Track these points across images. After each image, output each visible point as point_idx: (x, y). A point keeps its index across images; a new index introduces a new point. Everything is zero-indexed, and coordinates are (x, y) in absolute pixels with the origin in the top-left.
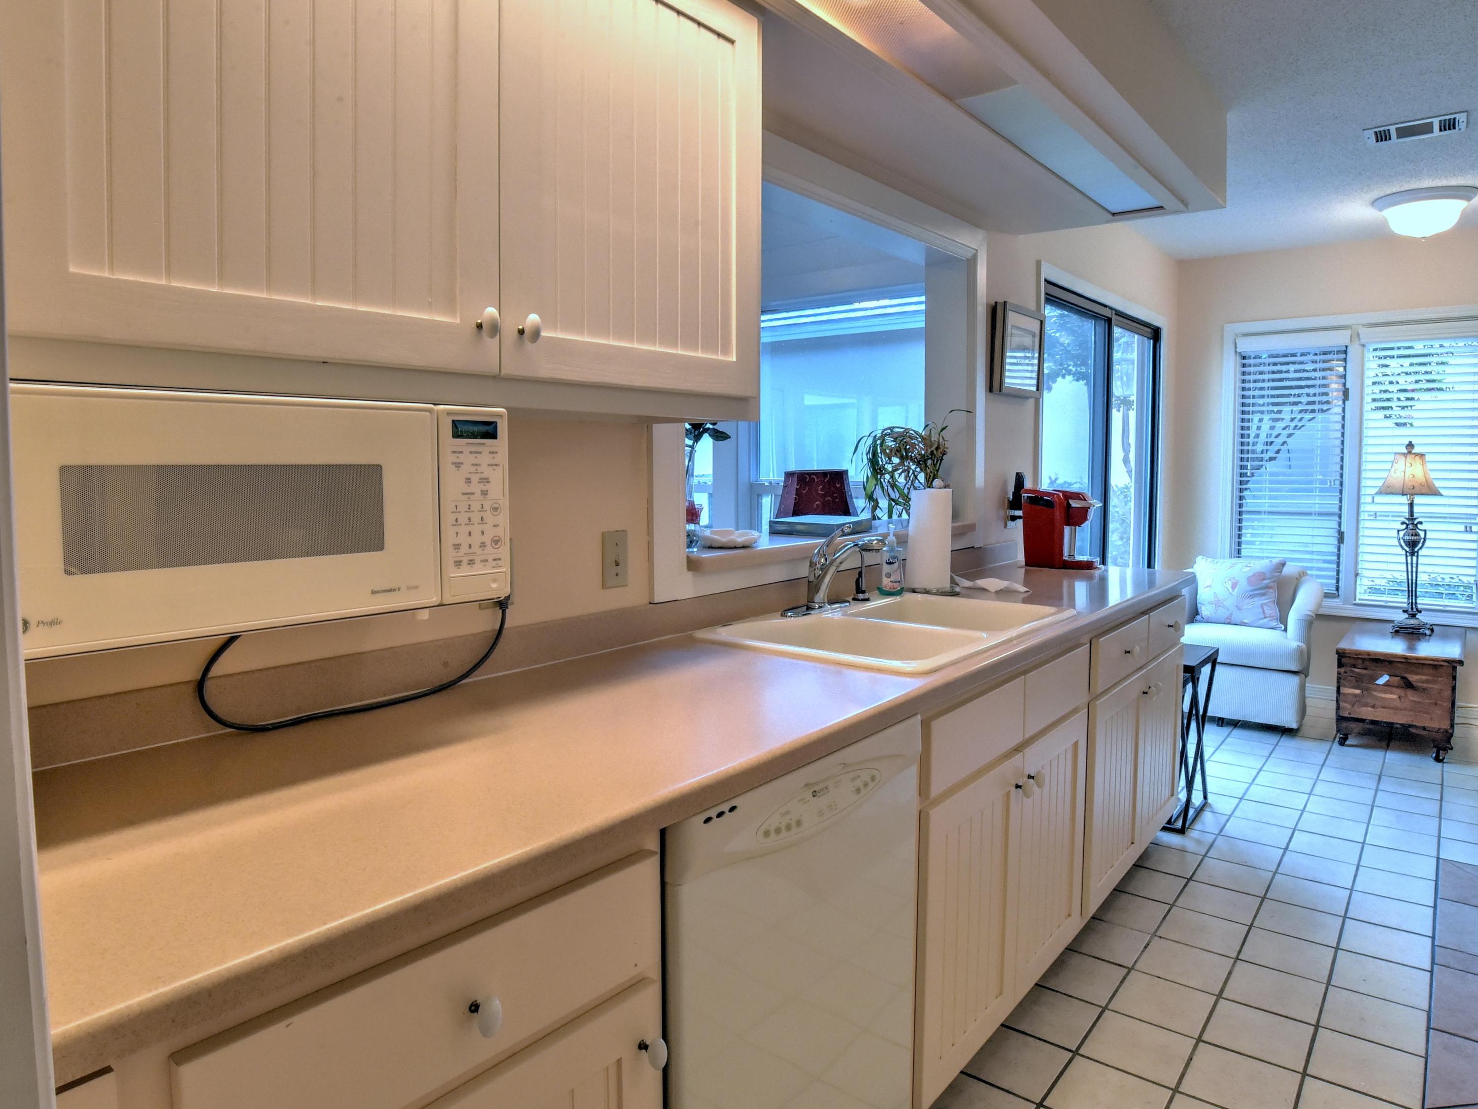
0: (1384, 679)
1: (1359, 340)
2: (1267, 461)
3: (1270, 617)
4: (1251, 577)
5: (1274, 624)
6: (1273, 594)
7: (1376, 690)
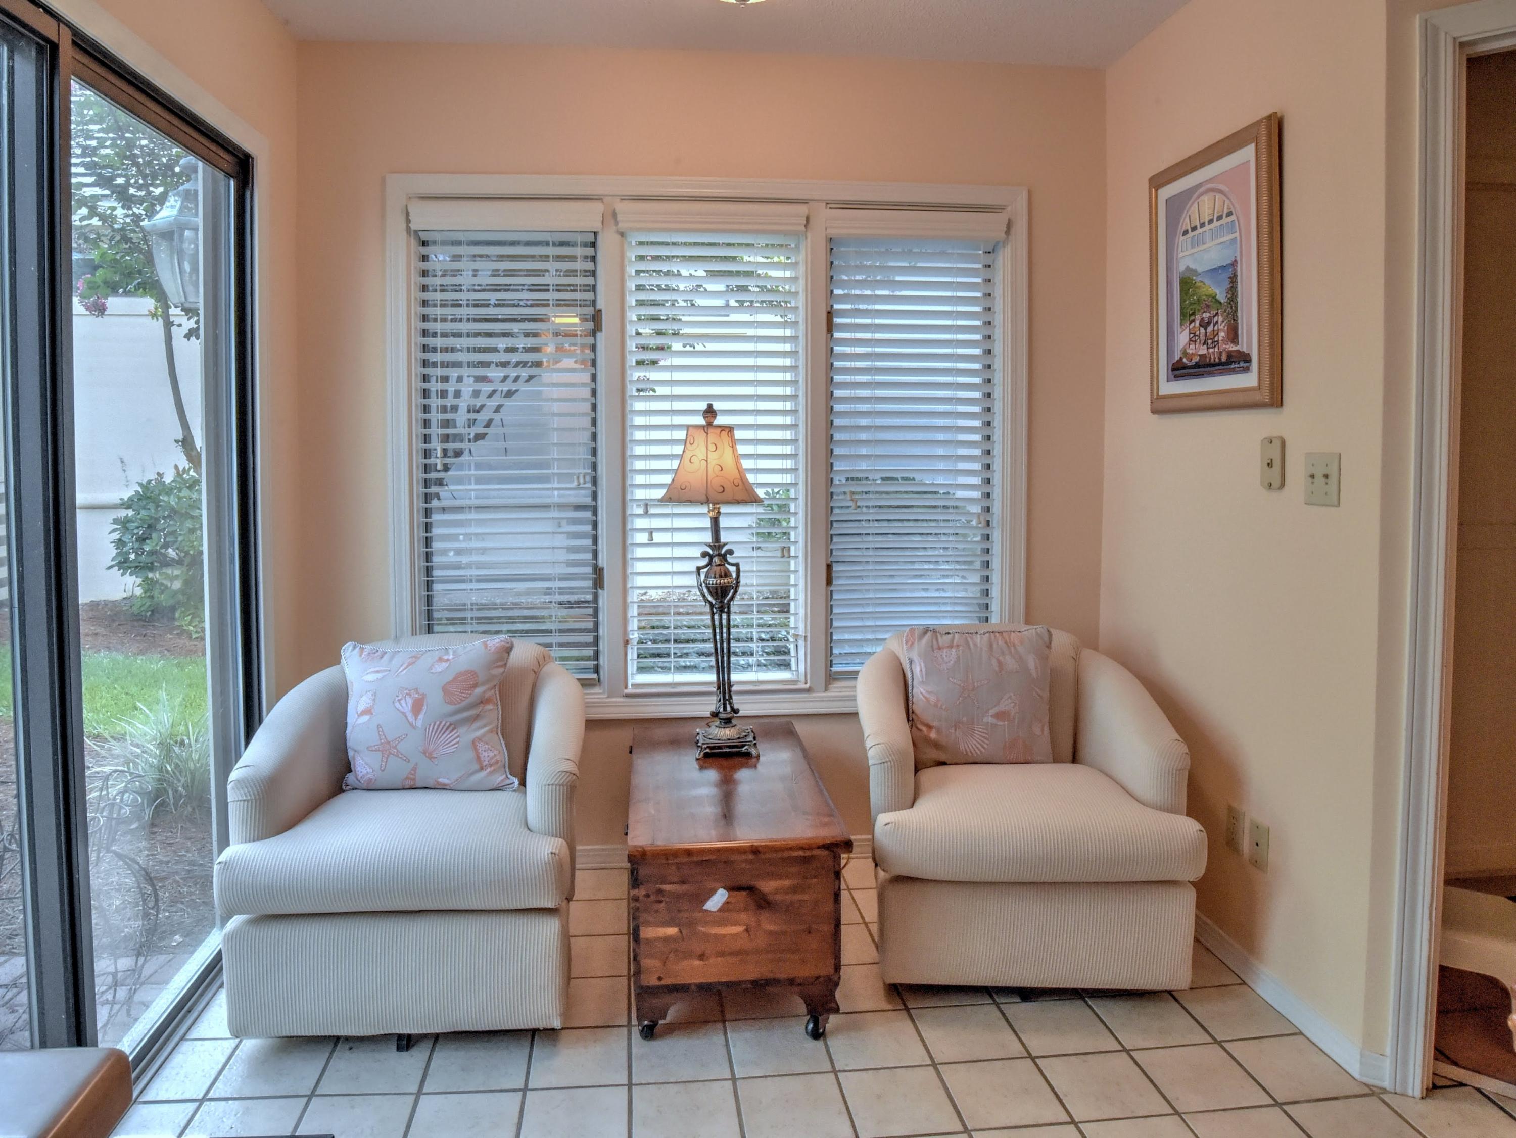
0: (718, 899)
1: (617, 223)
2: (470, 441)
3: (491, 765)
4: (449, 683)
5: (499, 779)
6: (493, 712)
7: (706, 924)
